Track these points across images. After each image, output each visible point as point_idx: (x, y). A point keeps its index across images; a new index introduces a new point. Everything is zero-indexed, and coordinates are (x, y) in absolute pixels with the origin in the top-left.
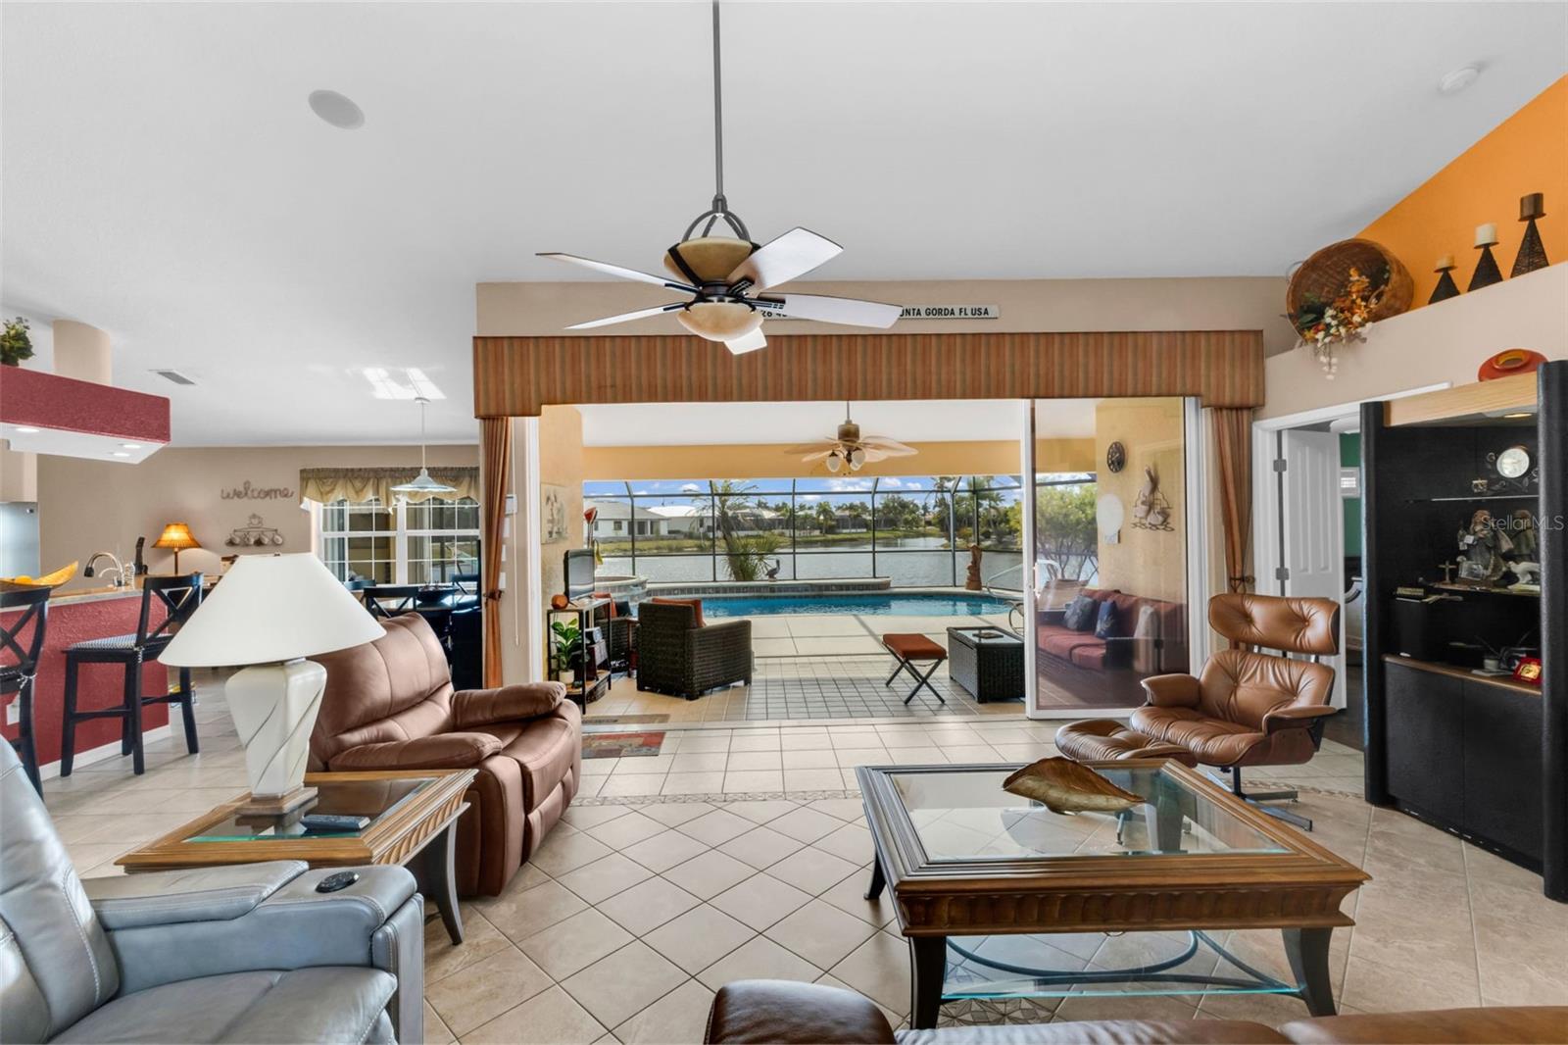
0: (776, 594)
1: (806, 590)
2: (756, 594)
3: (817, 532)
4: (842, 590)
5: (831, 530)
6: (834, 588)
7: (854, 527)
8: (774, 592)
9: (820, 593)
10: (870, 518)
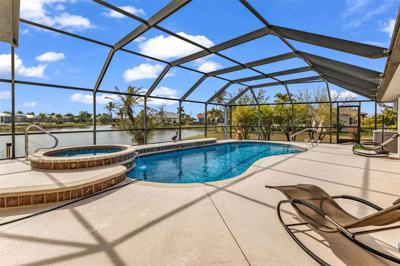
0: (184, 148)
1: (195, 145)
2: (176, 149)
3: (55, 123)
5: (60, 123)
7: (70, 122)
9: (199, 146)
10: (76, 119)
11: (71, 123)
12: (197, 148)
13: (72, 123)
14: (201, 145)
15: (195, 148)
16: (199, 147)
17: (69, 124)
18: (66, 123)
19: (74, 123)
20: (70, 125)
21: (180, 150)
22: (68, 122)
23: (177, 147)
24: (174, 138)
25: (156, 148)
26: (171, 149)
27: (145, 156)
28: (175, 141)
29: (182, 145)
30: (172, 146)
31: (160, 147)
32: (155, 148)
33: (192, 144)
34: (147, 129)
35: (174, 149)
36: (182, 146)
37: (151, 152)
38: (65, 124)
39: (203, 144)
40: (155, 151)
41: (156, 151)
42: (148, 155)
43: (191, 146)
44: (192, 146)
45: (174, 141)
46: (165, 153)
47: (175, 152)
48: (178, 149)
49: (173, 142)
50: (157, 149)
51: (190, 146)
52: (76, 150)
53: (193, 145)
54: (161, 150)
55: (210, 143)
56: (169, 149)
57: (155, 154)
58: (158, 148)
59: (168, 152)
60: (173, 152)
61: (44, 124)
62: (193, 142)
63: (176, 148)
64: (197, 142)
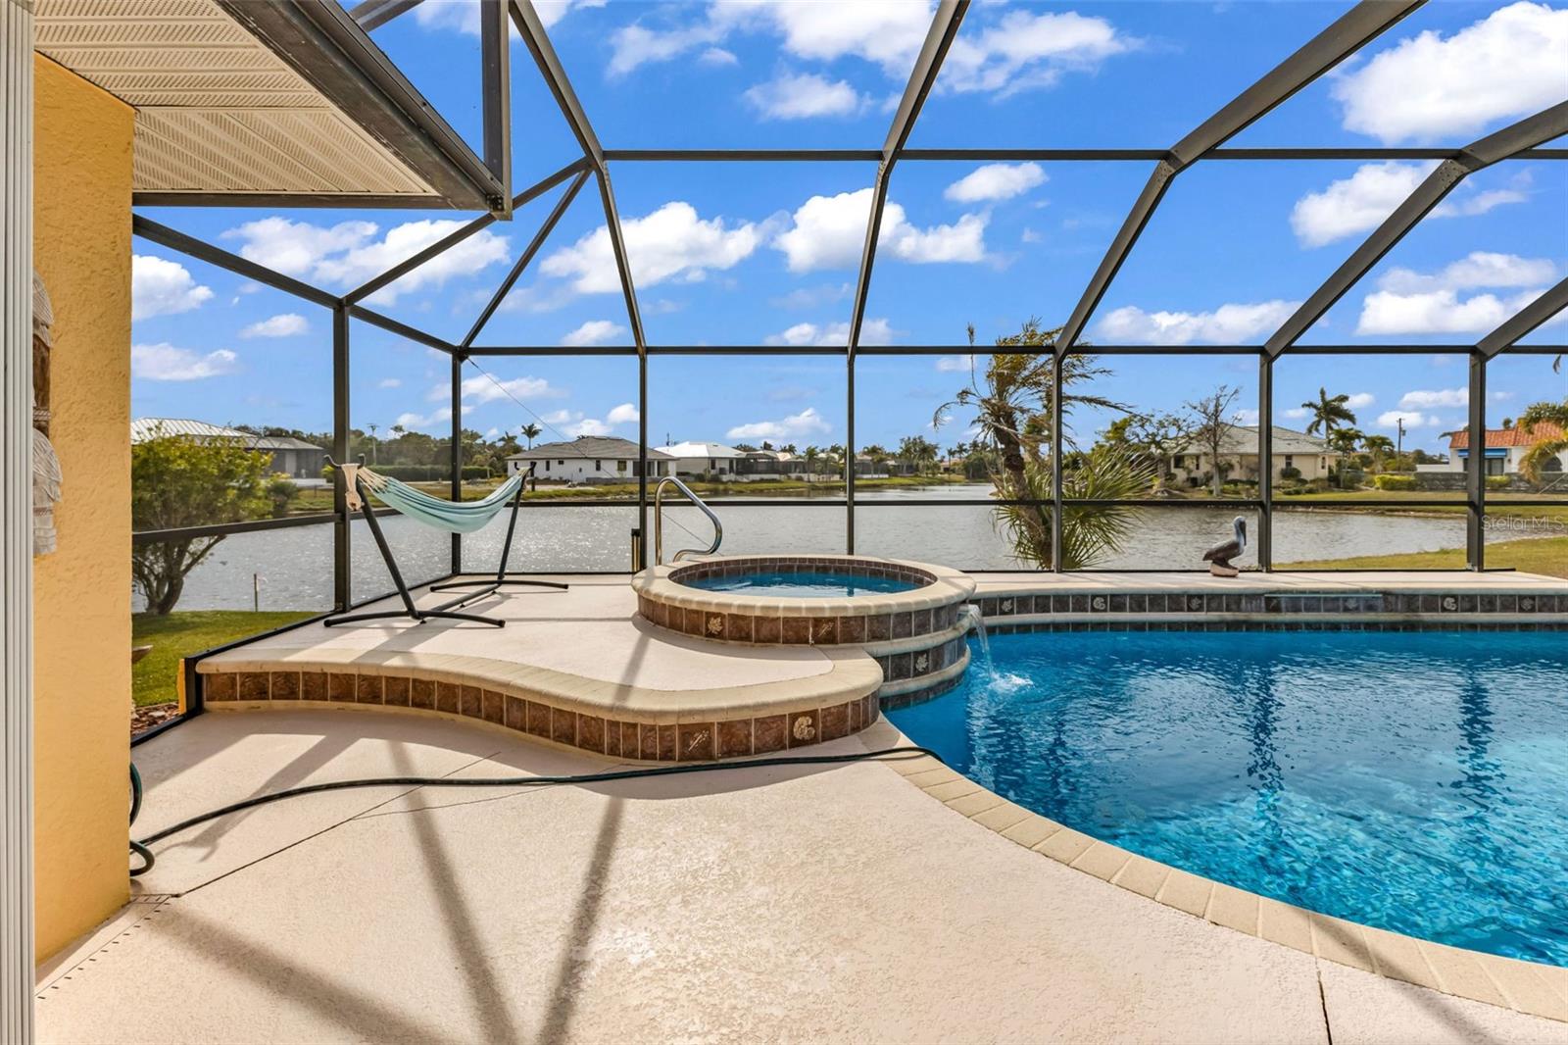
1: (1370, 608)
2: (1228, 616)
4: (1473, 609)
6: (1449, 602)
7: (876, 472)
8: (1277, 609)
9: (1411, 617)
10: (891, 463)
11: (876, 476)
12: (1393, 627)
13: (881, 476)
14: (1427, 616)
15: (1371, 626)
16: (1411, 627)
17: (872, 479)
18: (865, 476)
19: (887, 476)
20: (876, 482)
21: (1252, 626)
22: (870, 473)
23: (1234, 607)
24: (1220, 555)
25: (1104, 596)
26: (1190, 609)
27: (1044, 627)
28: (1228, 571)
29: (1267, 598)
30: (1200, 596)
31: (1125, 595)
32: (1094, 597)
33: (1345, 600)
34: (1064, 503)
35: (1214, 616)
36: (1267, 605)
37: (1074, 611)
38: (863, 479)
39: (1444, 610)
40: (1094, 610)
41: (1105, 611)
42: (1058, 627)
43: (1336, 610)
44: (1346, 610)
45: (1219, 569)
46: (1154, 626)
47: (1221, 630)
48: (1240, 616)
49: (1215, 575)
50: (1105, 602)
51: (1327, 610)
52: (780, 567)
53: (1352, 604)
54: (1132, 610)
55: (1505, 608)
56: (1182, 610)
57: (1099, 626)
58: (1113, 596)
59: (1173, 626)
60: (1208, 630)
61: (813, 477)
62: (1357, 591)
63: (1228, 610)
64: (1386, 594)
